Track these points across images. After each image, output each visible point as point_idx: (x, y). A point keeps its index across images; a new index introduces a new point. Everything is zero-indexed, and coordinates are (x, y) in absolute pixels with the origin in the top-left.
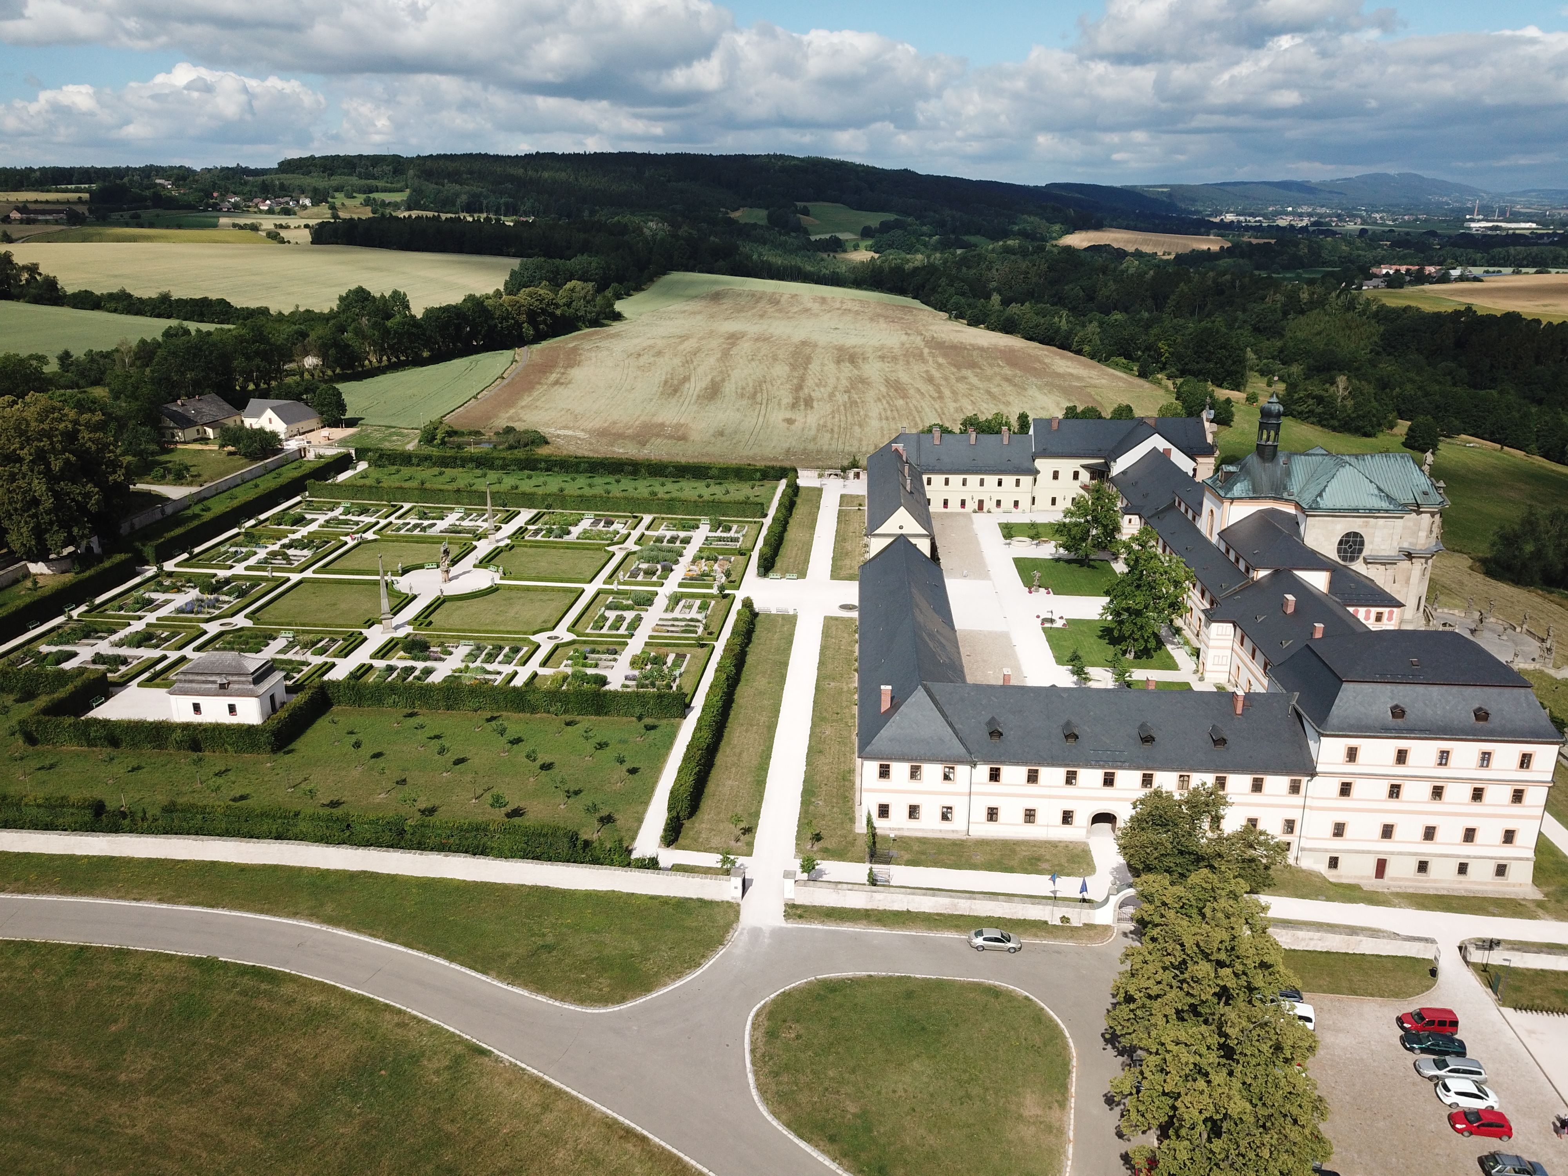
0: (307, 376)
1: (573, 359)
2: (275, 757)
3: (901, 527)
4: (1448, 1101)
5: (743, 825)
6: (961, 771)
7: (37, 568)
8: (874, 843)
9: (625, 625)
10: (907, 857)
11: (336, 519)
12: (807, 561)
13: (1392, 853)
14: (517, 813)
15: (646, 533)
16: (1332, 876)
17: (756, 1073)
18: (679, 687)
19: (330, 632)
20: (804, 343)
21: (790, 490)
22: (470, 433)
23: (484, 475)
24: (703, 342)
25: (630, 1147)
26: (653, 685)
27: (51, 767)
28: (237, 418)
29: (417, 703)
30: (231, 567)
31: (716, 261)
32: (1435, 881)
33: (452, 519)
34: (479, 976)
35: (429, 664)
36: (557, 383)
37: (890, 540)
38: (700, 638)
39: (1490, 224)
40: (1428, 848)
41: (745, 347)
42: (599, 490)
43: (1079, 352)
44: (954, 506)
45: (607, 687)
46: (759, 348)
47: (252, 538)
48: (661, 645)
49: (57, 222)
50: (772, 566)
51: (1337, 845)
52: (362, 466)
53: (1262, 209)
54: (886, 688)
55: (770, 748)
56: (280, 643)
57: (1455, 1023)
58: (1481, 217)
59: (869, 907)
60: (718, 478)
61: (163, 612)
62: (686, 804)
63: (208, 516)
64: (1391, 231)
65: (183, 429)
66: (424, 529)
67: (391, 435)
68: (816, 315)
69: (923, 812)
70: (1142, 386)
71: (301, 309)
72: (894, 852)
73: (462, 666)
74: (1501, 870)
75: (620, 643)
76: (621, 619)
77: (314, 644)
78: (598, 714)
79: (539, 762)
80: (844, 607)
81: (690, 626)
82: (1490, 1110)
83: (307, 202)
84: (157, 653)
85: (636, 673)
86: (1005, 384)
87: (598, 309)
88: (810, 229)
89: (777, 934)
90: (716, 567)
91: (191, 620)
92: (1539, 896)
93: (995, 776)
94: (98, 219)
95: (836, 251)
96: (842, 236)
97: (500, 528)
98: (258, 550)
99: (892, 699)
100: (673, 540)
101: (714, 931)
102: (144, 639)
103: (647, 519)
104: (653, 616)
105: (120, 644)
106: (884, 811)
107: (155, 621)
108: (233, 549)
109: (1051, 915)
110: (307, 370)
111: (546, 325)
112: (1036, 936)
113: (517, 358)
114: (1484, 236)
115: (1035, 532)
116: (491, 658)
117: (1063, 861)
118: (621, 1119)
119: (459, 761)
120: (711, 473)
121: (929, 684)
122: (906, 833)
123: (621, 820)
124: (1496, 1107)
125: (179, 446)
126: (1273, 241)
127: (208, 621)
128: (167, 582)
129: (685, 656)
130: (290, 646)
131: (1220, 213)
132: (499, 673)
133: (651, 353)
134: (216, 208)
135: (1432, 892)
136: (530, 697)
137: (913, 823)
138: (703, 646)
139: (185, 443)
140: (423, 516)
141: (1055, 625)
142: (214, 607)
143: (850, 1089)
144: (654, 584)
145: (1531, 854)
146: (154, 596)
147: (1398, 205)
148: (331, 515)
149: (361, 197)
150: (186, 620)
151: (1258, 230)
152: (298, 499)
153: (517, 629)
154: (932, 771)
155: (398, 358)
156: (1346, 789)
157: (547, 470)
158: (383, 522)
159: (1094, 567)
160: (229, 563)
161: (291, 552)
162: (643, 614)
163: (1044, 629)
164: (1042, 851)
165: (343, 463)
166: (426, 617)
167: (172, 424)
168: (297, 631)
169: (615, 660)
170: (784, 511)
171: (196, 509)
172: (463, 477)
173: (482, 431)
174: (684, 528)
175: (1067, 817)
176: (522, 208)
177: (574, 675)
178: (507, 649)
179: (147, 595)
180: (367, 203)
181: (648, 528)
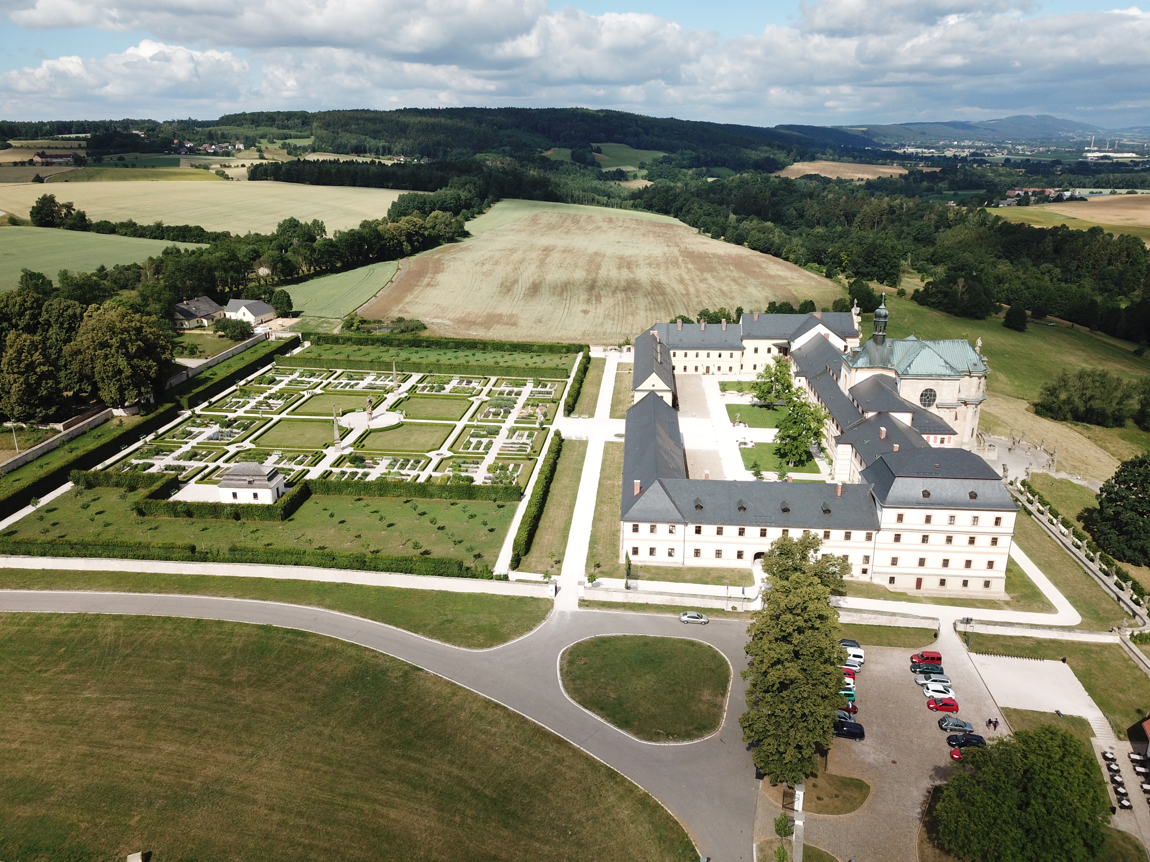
0: (262, 282)
1: (438, 268)
2: (283, 523)
3: (653, 386)
4: (928, 695)
5: (555, 559)
6: (679, 528)
7: (118, 412)
8: (630, 568)
9: (483, 447)
10: (647, 576)
11: (295, 380)
12: (595, 407)
13: (925, 575)
14: (426, 553)
15: (493, 389)
16: (891, 588)
17: (563, 680)
18: (517, 483)
19: (303, 451)
20: (596, 254)
21: (585, 360)
22: (375, 322)
23: (388, 351)
24: (528, 253)
25: (498, 711)
26: (501, 482)
27: (156, 528)
28: (222, 312)
29: (362, 493)
30: (236, 411)
31: (535, 191)
32: (950, 590)
33: (369, 379)
34: (413, 634)
35: (366, 470)
36: (429, 285)
37: (646, 393)
38: (529, 455)
39: (1102, 154)
40: (945, 571)
41: (556, 257)
42: (462, 360)
43: (787, 259)
44: (691, 370)
45: (474, 483)
46: (565, 258)
47: (245, 392)
48: (505, 458)
49: (67, 164)
50: (573, 410)
51: (893, 570)
52: (307, 344)
53: (935, 143)
54: (637, 482)
55: (571, 518)
56: (274, 458)
57: (940, 659)
58: (1096, 148)
59: (625, 601)
60: (538, 352)
61: (200, 439)
62: (523, 547)
63: (217, 379)
64: (1028, 160)
65: (188, 320)
66: (352, 387)
67: (322, 323)
68: (606, 232)
69: (657, 552)
70: (827, 284)
71: (252, 233)
72: (640, 573)
73: (386, 471)
74: (987, 584)
75: (480, 458)
76: (480, 443)
77: (295, 458)
78: (470, 499)
79: (437, 526)
80: (617, 435)
81: (522, 448)
82: (950, 699)
83: (241, 147)
84: (202, 464)
85: (491, 475)
86: (732, 284)
87: (453, 230)
88: (602, 163)
89: (574, 615)
90: (538, 410)
91: (218, 444)
92: (1006, 597)
93: (698, 531)
94: (95, 162)
95: (620, 180)
96: (625, 169)
97: (400, 386)
98: (250, 400)
99: (641, 488)
100: (510, 393)
101: (539, 613)
102: (192, 456)
103: (493, 379)
104: (499, 441)
105: (178, 458)
106: (635, 551)
107: (195, 445)
108: (234, 400)
109: (727, 606)
110: (263, 277)
111: (419, 242)
112: (717, 616)
113: (400, 267)
114: (1096, 164)
115: (740, 387)
116: (403, 466)
117: (737, 579)
118: (493, 699)
119: (390, 525)
120: (535, 348)
121: (662, 479)
122: (648, 564)
123: (486, 557)
124: (954, 698)
125: (186, 332)
126: (938, 170)
127: (228, 444)
128: (198, 421)
129: (519, 465)
130: (281, 459)
131: (903, 146)
132: (409, 475)
133: (491, 263)
134: (177, 151)
135: (947, 596)
136: (429, 489)
137: (652, 558)
138: (530, 459)
139: (190, 329)
140: (350, 378)
141: (747, 446)
142: (230, 436)
143: (612, 687)
144: (499, 422)
145: (1003, 575)
146: (192, 429)
147: (1035, 140)
148: (291, 377)
149: (279, 142)
150: (215, 444)
151: (930, 160)
152: (269, 367)
153: (417, 449)
154: (663, 528)
155: (320, 267)
156: (897, 538)
157: (427, 347)
158: (325, 382)
159: (776, 410)
160: (233, 408)
161: (271, 401)
162: (493, 440)
163: (740, 449)
164: (725, 574)
165: (295, 343)
166: (361, 442)
167: (181, 317)
168: (284, 451)
169: (478, 468)
170: (580, 374)
171: (207, 374)
172: (373, 352)
173: (383, 320)
174: (517, 385)
175: (740, 555)
176: (395, 150)
177: (454, 476)
178: (412, 461)
179: (188, 429)
180: (284, 146)
181: (494, 386)
